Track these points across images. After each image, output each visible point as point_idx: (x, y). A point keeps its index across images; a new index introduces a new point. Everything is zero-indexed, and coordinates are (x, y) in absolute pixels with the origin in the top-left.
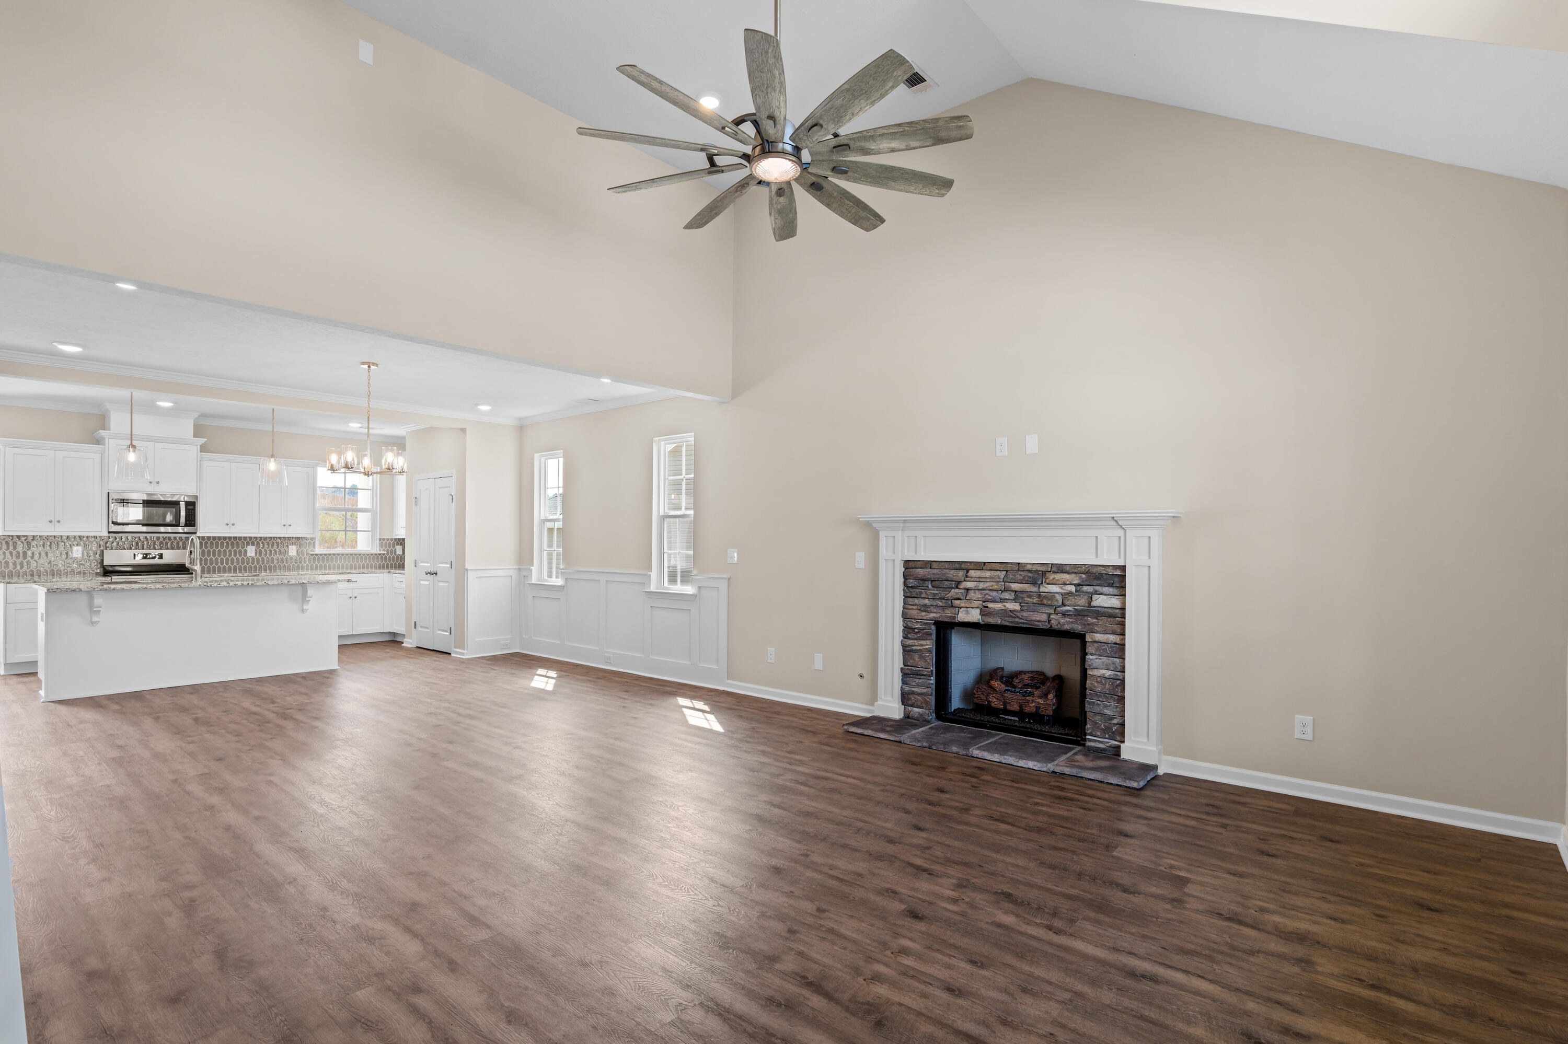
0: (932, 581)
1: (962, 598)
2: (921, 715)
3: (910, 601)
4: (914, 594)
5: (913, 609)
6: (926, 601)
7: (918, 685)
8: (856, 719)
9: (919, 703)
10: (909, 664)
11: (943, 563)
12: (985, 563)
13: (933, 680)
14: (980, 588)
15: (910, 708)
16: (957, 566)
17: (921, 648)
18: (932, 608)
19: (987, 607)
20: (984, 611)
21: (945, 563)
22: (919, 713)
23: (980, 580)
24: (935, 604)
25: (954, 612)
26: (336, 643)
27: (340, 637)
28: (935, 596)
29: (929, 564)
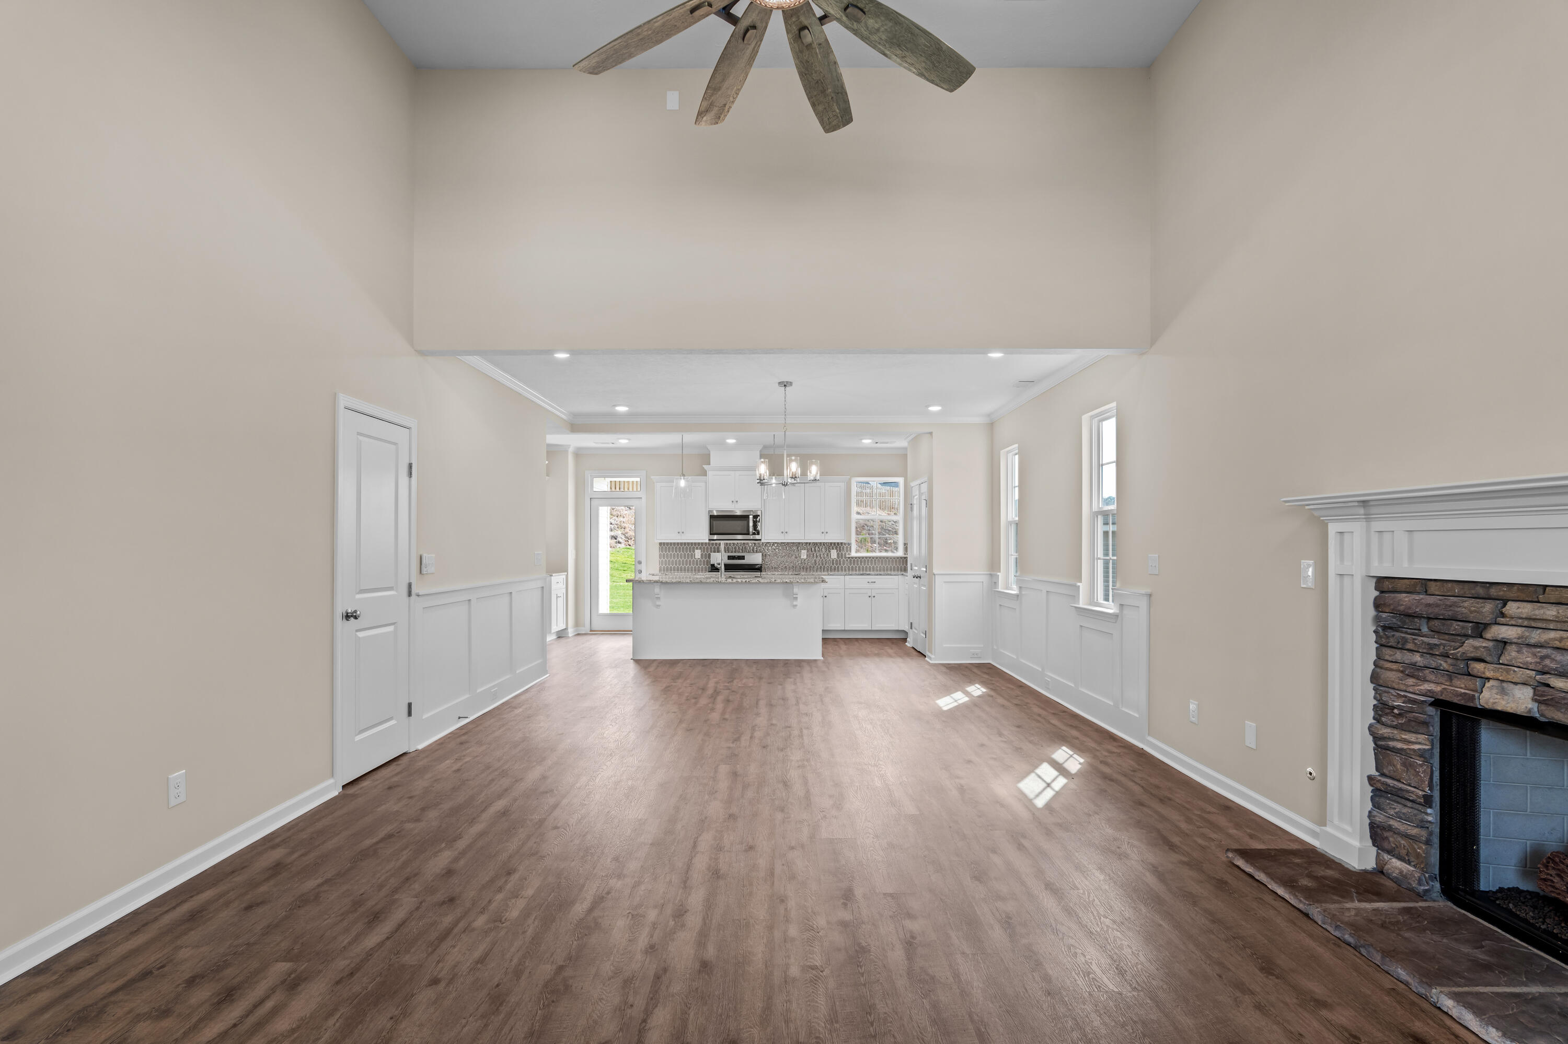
0: (1429, 619)
1: (1488, 659)
2: (1405, 876)
3: (1387, 652)
4: (1392, 642)
5: (1391, 670)
6: (1417, 658)
7: (1399, 816)
8: (1294, 846)
9: (1403, 852)
10: (1385, 771)
11: (1450, 585)
12: (1545, 587)
13: (1432, 815)
14: (1532, 641)
15: (1386, 857)
16: (1480, 591)
17: (1405, 747)
18: (1427, 671)
19: (1548, 685)
20: (1542, 692)
21: (1455, 585)
22: (1401, 872)
23: (1531, 623)
24: (1434, 665)
25: (1472, 686)
26: (819, 637)
27: (824, 631)
28: (1431, 649)
29: (1423, 585)
